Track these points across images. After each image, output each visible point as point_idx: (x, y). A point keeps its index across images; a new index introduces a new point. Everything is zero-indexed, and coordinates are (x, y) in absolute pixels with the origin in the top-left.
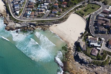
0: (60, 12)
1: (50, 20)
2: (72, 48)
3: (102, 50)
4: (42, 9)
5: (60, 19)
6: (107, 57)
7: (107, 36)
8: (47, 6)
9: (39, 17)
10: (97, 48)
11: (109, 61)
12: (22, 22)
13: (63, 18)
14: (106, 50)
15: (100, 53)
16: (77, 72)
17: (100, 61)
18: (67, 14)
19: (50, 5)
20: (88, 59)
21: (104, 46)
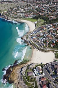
0: (46, 46)
1: (37, 46)
2: (28, 64)
3: (35, 77)
4: (40, 39)
5: (42, 49)
6: (33, 83)
7: (49, 75)
8: (44, 40)
9: (35, 42)
10: (34, 74)
11: (31, 86)
12: (28, 39)
13: (44, 50)
14: (37, 80)
15: (31, 77)
16: (14, 72)
17: (27, 80)
18: (49, 50)
19: (46, 40)
20: (23, 73)
21: (38, 77)
